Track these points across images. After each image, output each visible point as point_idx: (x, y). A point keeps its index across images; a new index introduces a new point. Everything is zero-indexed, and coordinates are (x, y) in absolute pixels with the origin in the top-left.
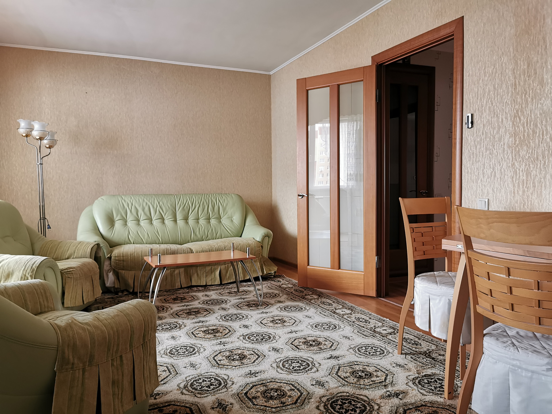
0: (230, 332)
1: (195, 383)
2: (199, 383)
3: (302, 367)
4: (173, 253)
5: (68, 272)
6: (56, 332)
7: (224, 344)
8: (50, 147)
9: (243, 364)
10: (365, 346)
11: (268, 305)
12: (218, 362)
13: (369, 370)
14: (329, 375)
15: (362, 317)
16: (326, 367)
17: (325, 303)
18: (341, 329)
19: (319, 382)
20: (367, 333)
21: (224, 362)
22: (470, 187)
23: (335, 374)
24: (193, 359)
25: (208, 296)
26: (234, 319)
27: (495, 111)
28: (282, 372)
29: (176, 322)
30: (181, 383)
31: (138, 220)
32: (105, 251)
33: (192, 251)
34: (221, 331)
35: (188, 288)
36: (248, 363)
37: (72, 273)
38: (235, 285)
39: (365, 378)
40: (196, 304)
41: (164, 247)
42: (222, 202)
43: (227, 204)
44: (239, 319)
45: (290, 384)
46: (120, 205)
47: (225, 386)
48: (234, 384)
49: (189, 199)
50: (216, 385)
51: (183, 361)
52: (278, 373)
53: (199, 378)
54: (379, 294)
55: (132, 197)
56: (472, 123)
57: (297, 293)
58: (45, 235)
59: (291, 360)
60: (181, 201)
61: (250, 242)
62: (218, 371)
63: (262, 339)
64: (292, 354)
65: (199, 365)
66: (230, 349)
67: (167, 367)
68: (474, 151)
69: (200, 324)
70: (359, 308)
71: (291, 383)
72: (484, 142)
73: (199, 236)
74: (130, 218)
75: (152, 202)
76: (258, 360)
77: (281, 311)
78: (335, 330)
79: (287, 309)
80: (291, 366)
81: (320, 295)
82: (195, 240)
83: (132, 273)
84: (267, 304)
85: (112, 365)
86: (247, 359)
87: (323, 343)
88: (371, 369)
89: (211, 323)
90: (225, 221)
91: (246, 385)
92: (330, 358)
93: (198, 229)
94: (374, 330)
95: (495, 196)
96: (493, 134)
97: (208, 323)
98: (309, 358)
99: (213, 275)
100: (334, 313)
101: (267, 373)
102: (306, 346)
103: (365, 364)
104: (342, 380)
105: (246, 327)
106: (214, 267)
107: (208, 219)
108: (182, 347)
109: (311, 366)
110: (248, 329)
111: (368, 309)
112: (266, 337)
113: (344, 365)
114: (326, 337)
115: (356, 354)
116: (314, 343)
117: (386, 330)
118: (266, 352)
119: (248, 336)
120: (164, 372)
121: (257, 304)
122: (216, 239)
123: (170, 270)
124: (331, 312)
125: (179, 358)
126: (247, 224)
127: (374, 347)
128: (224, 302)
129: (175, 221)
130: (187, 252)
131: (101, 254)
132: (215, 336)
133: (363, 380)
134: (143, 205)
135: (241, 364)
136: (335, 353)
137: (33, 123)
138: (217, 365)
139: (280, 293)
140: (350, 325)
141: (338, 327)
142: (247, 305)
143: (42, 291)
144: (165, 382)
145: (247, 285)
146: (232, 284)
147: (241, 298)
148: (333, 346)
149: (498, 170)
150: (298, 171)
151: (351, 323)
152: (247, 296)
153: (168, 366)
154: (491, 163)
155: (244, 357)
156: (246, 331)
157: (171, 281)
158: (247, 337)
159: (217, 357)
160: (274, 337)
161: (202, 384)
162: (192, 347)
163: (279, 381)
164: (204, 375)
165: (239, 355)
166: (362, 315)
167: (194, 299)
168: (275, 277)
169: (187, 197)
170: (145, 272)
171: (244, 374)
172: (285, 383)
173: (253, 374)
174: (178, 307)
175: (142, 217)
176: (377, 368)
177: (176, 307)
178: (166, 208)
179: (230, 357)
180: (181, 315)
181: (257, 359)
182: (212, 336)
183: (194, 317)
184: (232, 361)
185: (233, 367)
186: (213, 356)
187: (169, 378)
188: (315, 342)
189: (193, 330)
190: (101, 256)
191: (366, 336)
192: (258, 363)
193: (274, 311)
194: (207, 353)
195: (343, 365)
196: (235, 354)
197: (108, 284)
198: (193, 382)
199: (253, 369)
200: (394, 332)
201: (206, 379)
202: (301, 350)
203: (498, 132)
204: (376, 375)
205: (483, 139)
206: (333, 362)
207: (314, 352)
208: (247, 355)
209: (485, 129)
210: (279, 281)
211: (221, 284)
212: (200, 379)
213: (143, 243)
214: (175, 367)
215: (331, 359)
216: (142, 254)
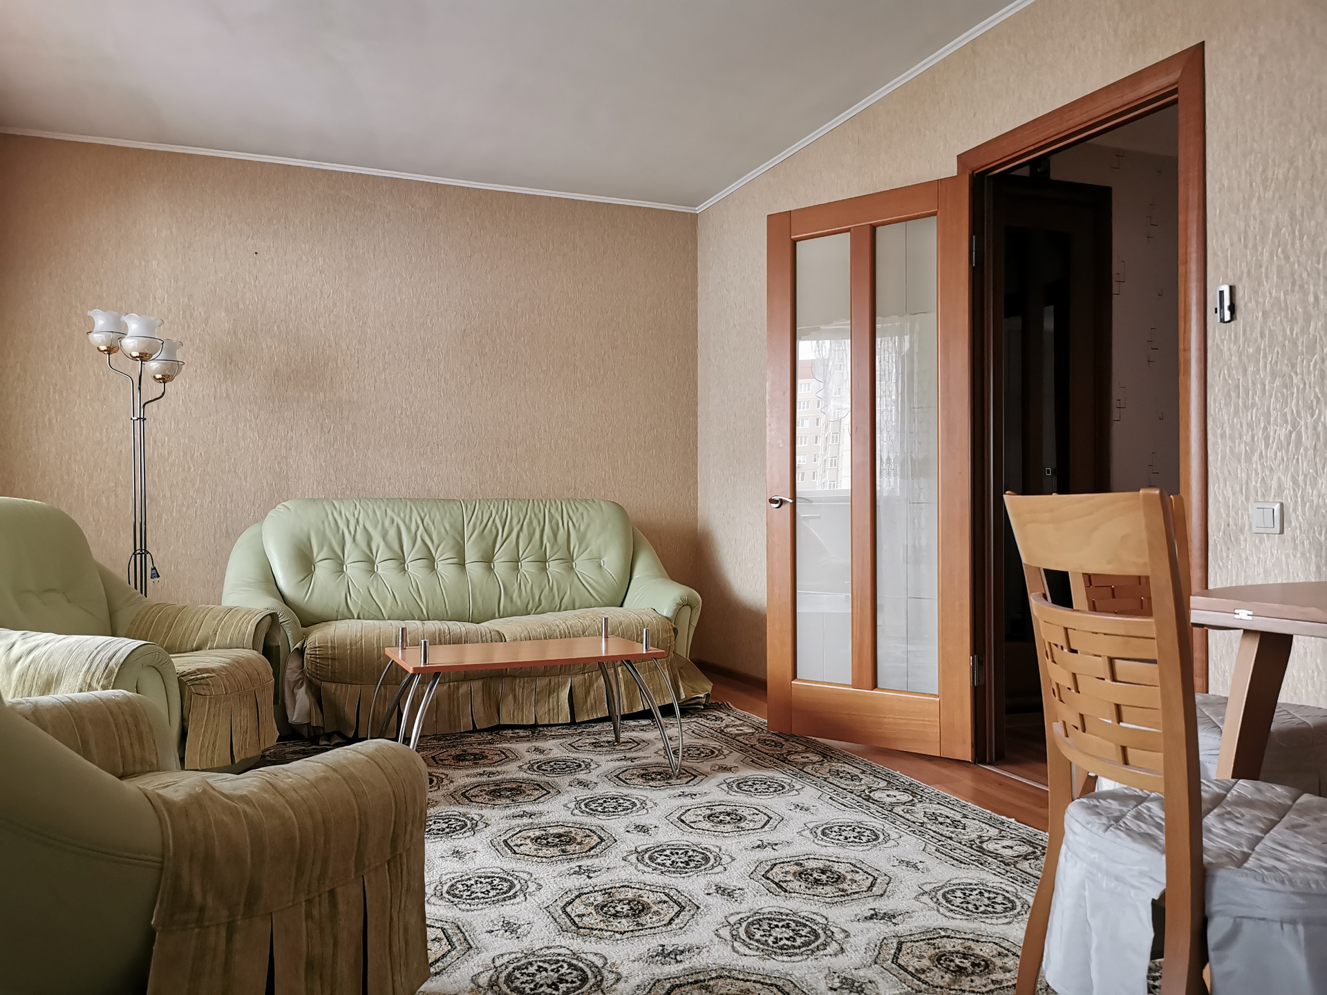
0: (603, 841)
1: (518, 976)
2: (528, 975)
3: (799, 941)
4: (457, 640)
5: (197, 679)
6: (159, 818)
7: (589, 873)
8: (164, 380)
9: (641, 928)
10: (962, 887)
11: (696, 776)
12: (577, 919)
13: (981, 953)
14: (876, 963)
15: (942, 812)
16: (865, 941)
17: (841, 775)
18: (891, 843)
19: (849, 981)
20: (963, 854)
21: (592, 922)
22: (1230, 473)
23: (889, 962)
24: (509, 910)
25: (541, 751)
26: (611, 809)
27: (1296, 276)
28: (747, 951)
29: (464, 815)
30: (481, 972)
31: (370, 561)
32: (289, 633)
33: (501, 638)
34: (579, 840)
35: (490, 730)
36: (656, 925)
37: (208, 684)
38: (608, 726)
39: (973, 973)
40: (512, 771)
41: (433, 626)
42: (577, 522)
43: (588, 525)
44: (624, 810)
45: (772, 985)
46: (329, 524)
47: (598, 985)
48: (622, 980)
49: (497, 513)
50: (573, 982)
51: (485, 915)
52: (736, 955)
53: (526, 961)
54: (980, 756)
55: (357, 504)
56: (1232, 308)
57: (765, 749)
58: (144, 590)
59: (769, 919)
60: (477, 516)
61: (646, 618)
62: (577, 944)
63: (687, 863)
64: (769, 903)
65: (526, 926)
66: (605, 887)
67: (443, 930)
68: (1239, 379)
69: (526, 820)
70: (932, 789)
71: (774, 981)
72: (1265, 356)
73: (519, 603)
74: (351, 554)
75: (405, 517)
76: (681, 917)
77: (731, 792)
78: (874, 842)
79: (745, 788)
80: (770, 935)
81: (827, 754)
82: (509, 612)
83: (353, 690)
84: (693, 775)
85: (309, 915)
86: (650, 915)
87: (849, 878)
88: (986, 951)
89: (553, 819)
90: (582, 565)
91: (654, 985)
92: (871, 918)
93: (516, 586)
94: (981, 847)
95: (1299, 495)
96: (1292, 334)
97: (543, 819)
98: (814, 917)
99: (552, 700)
100: (868, 799)
101: (706, 954)
102: (804, 885)
103: (967, 936)
104: (910, 977)
105: (642, 829)
106: (556, 680)
107: (543, 561)
108: (480, 877)
109: (823, 937)
110: (647, 837)
111: (955, 792)
112: (697, 859)
113: (912, 938)
114: (853, 862)
115: (941, 909)
116: (824, 877)
117: (1012, 848)
118: (701, 898)
119: (649, 853)
120: (437, 944)
121: (667, 774)
122: (559, 610)
123: (447, 685)
124: (859, 796)
125: (472, 907)
126: (636, 576)
127: (986, 891)
128: (583, 766)
129: (462, 564)
130: (489, 640)
131: (279, 641)
132: (563, 851)
133: (969, 978)
134: (383, 524)
135: (636, 928)
136: (884, 905)
137: (124, 318)
138: (573, 928)
139: (724, 747)
140: (914, 832)
141: (882, 837)
142: (642, 776)
143: (130, 720)
144: (438, 970)
145: (638, 726)
146: (601, 724)
147: (625, 759)
148: (877, 885)
149: (1307, 428)
150: (768, 441)
151: (915, 827)
152: (641, 754)
153: (445, 927)
154: (1287, 410)
155: (644, 908)
156: (643, 841)
157: (449, 711)
158: (647, 856)
159: (571, 906)
160: (718, 859)
161: (537, 978)
162: (506, 880)
163: (741, 977)
164: (541, 953)
165: (629, 904)
166: (942, 807)
167: (506, 757)
168: (707, 707)
169: (492, 507)
170: (385, 688)
171: (646, 955)
172: (759, 982)
173: (669, 954)
174: (467, 776)
175: (381, 554)
176: (1002, 947)
177: (462, 778)
178: (439, 533)
179: (606, 909)
180: (475, 796)
181: (677, 915)
182: (554, 851)
183: (508, 802)
184: (611, 919)
185: (616, 935)
186: (562, 905)
187: (448, 958)
188: (829, 874)
189: (508, 836)
190: (279, 646)
191: (961, 862)
192: (682, 925)
193: (712, 791)
194: (545, 896)
195: (909, 938)
196: (620, 901)
197: (295, 717)
198: (514, 971)
199: (671, 941)
200: (1034, 853)
201: (546, 965)
202: (793, 895)
203: (1305, 330)
204: (1001, 965)
205: (1265, 349)
206: (880, 929)
207: (828, 900)
208: (651, 904)
209: (1270, 323)
210: (717, 719)
211: (573, 723)
212: (531, 964)
213: (381, 616)
214: (463, 930)
215: (875, 921)
216: (378, 644)
